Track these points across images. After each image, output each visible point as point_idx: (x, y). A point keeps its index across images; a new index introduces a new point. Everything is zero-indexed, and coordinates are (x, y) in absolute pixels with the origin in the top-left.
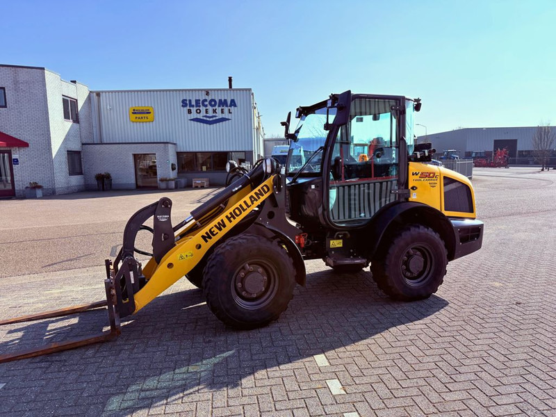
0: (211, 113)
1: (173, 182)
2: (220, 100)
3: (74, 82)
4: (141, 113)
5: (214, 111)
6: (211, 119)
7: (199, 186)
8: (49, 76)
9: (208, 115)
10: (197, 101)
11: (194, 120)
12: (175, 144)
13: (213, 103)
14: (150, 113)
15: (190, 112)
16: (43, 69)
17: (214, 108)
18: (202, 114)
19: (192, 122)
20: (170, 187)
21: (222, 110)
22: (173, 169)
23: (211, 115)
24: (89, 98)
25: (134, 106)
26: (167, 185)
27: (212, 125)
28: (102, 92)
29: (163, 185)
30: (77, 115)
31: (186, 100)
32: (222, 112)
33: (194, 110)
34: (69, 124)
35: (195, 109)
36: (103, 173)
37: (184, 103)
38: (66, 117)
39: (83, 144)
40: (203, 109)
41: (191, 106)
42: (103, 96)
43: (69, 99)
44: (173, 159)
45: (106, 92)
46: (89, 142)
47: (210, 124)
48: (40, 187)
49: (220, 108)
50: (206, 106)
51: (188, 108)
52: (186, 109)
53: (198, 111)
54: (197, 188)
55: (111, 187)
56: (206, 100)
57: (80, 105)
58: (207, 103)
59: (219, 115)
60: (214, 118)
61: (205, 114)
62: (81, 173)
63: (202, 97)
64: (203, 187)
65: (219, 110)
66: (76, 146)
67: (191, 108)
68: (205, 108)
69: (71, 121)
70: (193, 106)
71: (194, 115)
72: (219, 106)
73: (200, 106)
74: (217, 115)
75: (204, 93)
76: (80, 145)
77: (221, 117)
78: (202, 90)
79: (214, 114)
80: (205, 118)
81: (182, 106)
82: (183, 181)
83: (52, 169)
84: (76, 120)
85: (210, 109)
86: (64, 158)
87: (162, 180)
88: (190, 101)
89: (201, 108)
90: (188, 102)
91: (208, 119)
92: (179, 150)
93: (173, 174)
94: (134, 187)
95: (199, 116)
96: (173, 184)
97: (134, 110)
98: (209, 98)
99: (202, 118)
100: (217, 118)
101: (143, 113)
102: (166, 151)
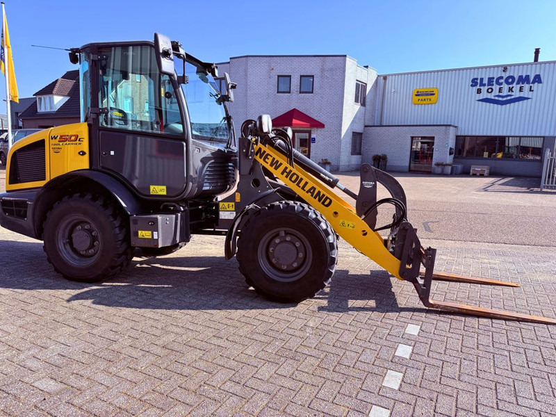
0: (505, 92)
1: (450, 167)
2: (521, 77)
3: (367, 67)
4: (425, 95)
5: (511, 90)
6: (505, 99)
7: (478, 174)
8: (350, 62)
9: (501, 94)
10: (490, 80)
11: (483, 100)
12: (456, 127)
13: (510, 80)
14: (434, 94)
15: (479, 91)
16: (345, 56)
17: (511, 86)
18: (493, 94)
19: (480, 102)
20: (445, 173)
21: (521, 87)
22: (450, 154)
23: (505, 94)
24: (377, 82)
25: (418, 88)
26: (443, 170)
27: (504, 106)
28: (389, 75)
29: (439, 170)
30: (364, 98)
31: (477, 79)
32: (521, 90)
33: (484, 89)
34: (358, 107)
35: (486, 88)
36: (380, 154)
37: (474, 82)
38: (356, 101)
39: (366, 126)
40: (496, 88)
41: (482, 84)
42: (389, 79)
43: (361, 83)
44: (452, 143)
45: (392, 75)
46: (371, 125)
47: (502, 105)
48: (329, 163)
49: (519, 86)
50: (501, 84)
51: (478, 87)
52: (475, 89)
53: (490, 90)
54: (475, 175)
55: (385, 168)
56: (501, 78)
57: (369, 88)
58: (501, 81)
59: (516, 94)
60: (509, 98)
61: (497, 94)
62: (360, 153)
63: (496, 74)
64: (482, 176)
65: (516, 87)
66: (359, 129)
67: (482, 88)
68: (498, 87)
69: (359, 104)
70: (485, 85)
71: (484, 95)
72: (518, 83)
73: (493, 85)
74: (513, 94)
75: (501, 69)
76: (363, 127)
77: (517, 96)
78: (498, 66)
79: (510, 93)
80: (497, 98)
81: (472, 86)
82: (460, 167)
83: (339, 148)
84: (363, 104)
85: (505, 87)
86: (349, 139)
87: (438, 165)
88: (482, 79)
89: (493, 87)
90: (479, 81)
91: (500, 99)
92: (459, 134)
93: (449, 159)
94: (407, 170)
95: (491, 96)
96: (449, 170)
97: (418, 92)
98: (505, 75)
99: (493, 98)
100: (513, 97)
101: (427, 95)
102: (446, 134)
